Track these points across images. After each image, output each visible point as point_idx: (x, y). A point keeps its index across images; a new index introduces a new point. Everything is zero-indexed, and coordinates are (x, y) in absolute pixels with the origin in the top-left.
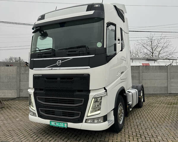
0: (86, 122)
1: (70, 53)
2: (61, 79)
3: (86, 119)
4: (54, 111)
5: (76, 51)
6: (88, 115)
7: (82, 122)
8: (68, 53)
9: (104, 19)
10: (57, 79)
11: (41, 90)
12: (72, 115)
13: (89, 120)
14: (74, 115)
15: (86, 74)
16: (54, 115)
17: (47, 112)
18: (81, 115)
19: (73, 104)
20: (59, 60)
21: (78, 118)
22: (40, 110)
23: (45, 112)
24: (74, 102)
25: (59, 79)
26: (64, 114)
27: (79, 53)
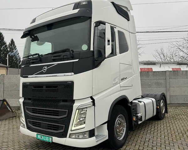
0: (69, 137)
1: (55, 58)
2: (47, 87)
3: (70, 134)
4: (40, 123)
5: (61, 56)
6: (73, 129)
7: (66, 137)
8: (53, 58)
9: (91, 18)
10: (42, 87)
11: (29, 99)
12: (57, 128)
13: (73, 135)
14: (58, 128)
15: (70, 82)
16: (40, 127)
17: (34, 124)
18: (65, 129)
19: (58, 116)
20: (45, 66)
21: (62, 132)
22: (28, 121)
23: (33, 123)
24: (58, 113)
25: (44, 88)
26: (50, 127)
27: (63, 58)
